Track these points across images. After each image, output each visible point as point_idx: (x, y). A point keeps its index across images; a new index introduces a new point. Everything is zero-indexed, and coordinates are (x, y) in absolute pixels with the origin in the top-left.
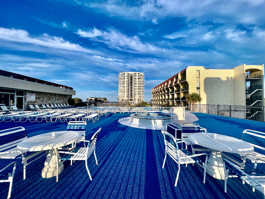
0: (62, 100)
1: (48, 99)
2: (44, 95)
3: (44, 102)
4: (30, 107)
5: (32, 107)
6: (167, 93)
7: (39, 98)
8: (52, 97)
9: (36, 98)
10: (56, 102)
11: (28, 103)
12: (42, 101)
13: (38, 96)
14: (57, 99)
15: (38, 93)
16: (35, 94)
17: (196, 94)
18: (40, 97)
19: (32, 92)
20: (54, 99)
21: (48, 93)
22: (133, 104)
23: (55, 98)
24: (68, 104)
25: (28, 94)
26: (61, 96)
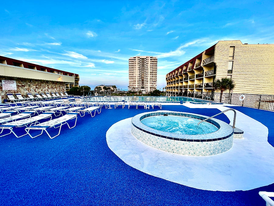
0: (58, 89)
1: (36, 88)
2: (29, 82)
3: (31, 91)
4: (9, 99)
5: (11, 98)
6: (185, 79)
7: (22, 86)
8: (42, 85)
9: (18, 86)
10: (49, 91)
11: (6, 93)
12: (28, 90)
13: (20, 84)
14: (50, 87)
15: (19, 80)
16: (15, 81)
17: (228, 80)
18: (23, 84)
19: (11, 79)
20: (46, 88)
21: (36, 80)
22: (145, 92)
23: (48, 86)
24: (66, 94)
25: (4, 80)
26: (56, 84)
